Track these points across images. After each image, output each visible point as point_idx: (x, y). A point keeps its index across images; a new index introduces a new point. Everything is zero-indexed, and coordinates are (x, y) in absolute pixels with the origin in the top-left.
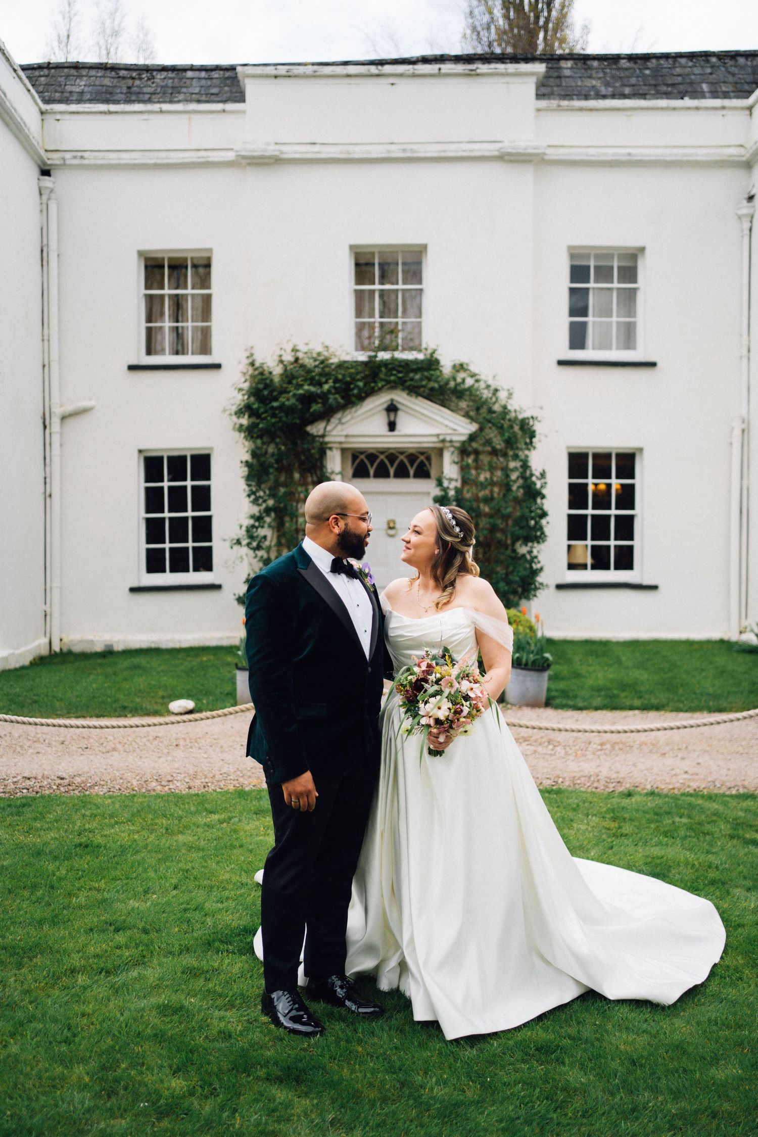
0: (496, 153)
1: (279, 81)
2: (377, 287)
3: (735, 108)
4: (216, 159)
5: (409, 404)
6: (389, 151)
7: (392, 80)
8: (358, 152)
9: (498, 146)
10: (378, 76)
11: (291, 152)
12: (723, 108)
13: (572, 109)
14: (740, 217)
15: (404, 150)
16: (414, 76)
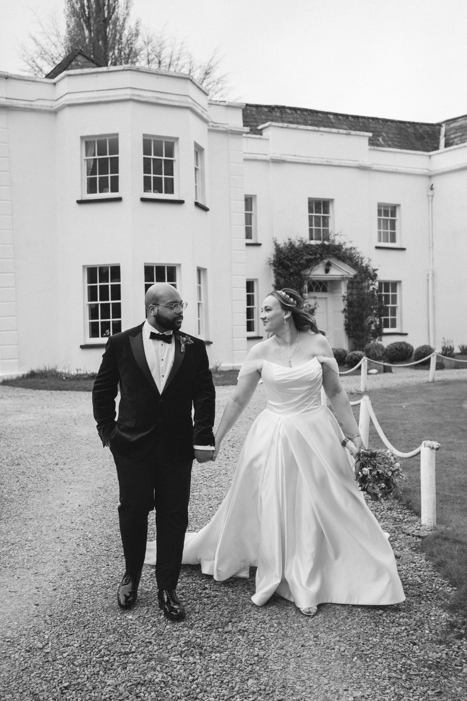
0: (357, 166)
1: (283, 129)
2: (322, 215)
3: (426, 155)
4: (259, 158)
5: (334, 263)
6: (322, 161)
7: (322, 133)
8: (312, 161)
9: (357, 163)
10: (317, 131)
11: (289, 158)
12: (422, 155)
13: (378, 150)
14: (428, 196)
15: (327, 162)
16: (330, 132)
